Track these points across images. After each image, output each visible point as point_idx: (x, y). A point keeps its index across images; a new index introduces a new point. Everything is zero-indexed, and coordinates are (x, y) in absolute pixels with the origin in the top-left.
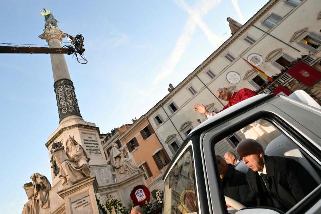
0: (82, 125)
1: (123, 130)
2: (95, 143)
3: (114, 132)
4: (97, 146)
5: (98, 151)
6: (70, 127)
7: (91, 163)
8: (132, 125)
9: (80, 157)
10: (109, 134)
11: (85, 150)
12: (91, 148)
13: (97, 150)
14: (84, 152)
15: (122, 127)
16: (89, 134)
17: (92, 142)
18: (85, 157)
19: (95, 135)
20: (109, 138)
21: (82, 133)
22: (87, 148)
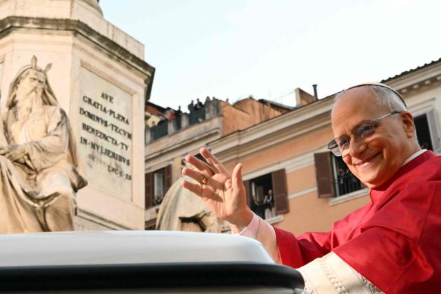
0: (90, 31)
1: (243, 120)
2: (121, 125)
3: (198, 111)
4: (127, 141)
5: (123, 165)
6: (42, 22)
7: (83, 199)
8: (288, 110)
9: (52, 159)
10: (178, 114)
11: (77, 139)
12: (101, 142)
13: (121, 159)
14: (71, 146)
15: (239, 105)
16: (109, 80)
17: (110, 119)
18: (69, 167)
19: (130, 93)
20: (171, 127)
21: (83, 65)
22: (85, 134)
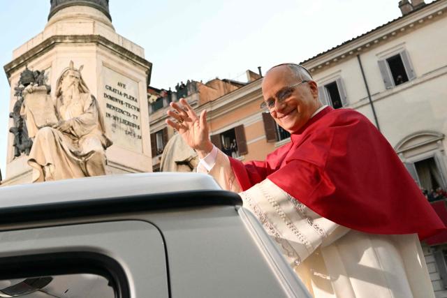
0: (108, 42)
1: (213, 94)
2: (132, 103)
3: (182, 90)
4: (137, 113)
5: (136, 130)
6: (75, 38)
7: (111, 154)
8: (243, 85)
12: (120, 115)
13: (134, 125)
15: (209, 84)
16: (123, 74)
17: (125, 100)
19: (137, 81)
20: (165, 102)
21: (104, 64)
22: (109, 111)
